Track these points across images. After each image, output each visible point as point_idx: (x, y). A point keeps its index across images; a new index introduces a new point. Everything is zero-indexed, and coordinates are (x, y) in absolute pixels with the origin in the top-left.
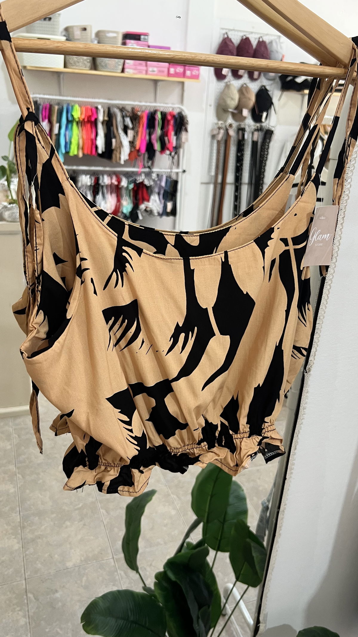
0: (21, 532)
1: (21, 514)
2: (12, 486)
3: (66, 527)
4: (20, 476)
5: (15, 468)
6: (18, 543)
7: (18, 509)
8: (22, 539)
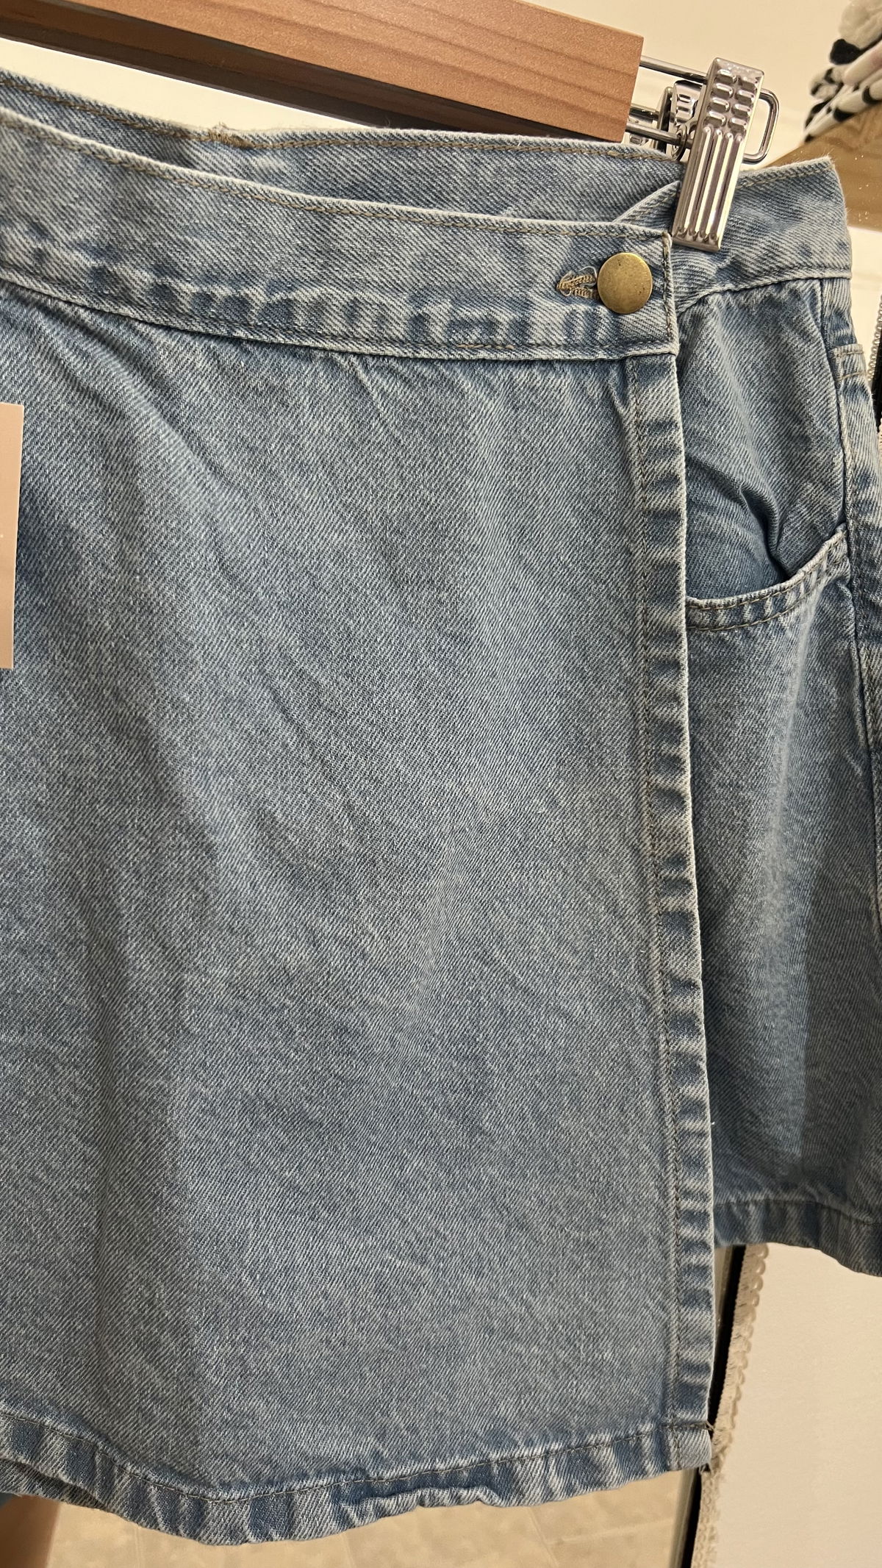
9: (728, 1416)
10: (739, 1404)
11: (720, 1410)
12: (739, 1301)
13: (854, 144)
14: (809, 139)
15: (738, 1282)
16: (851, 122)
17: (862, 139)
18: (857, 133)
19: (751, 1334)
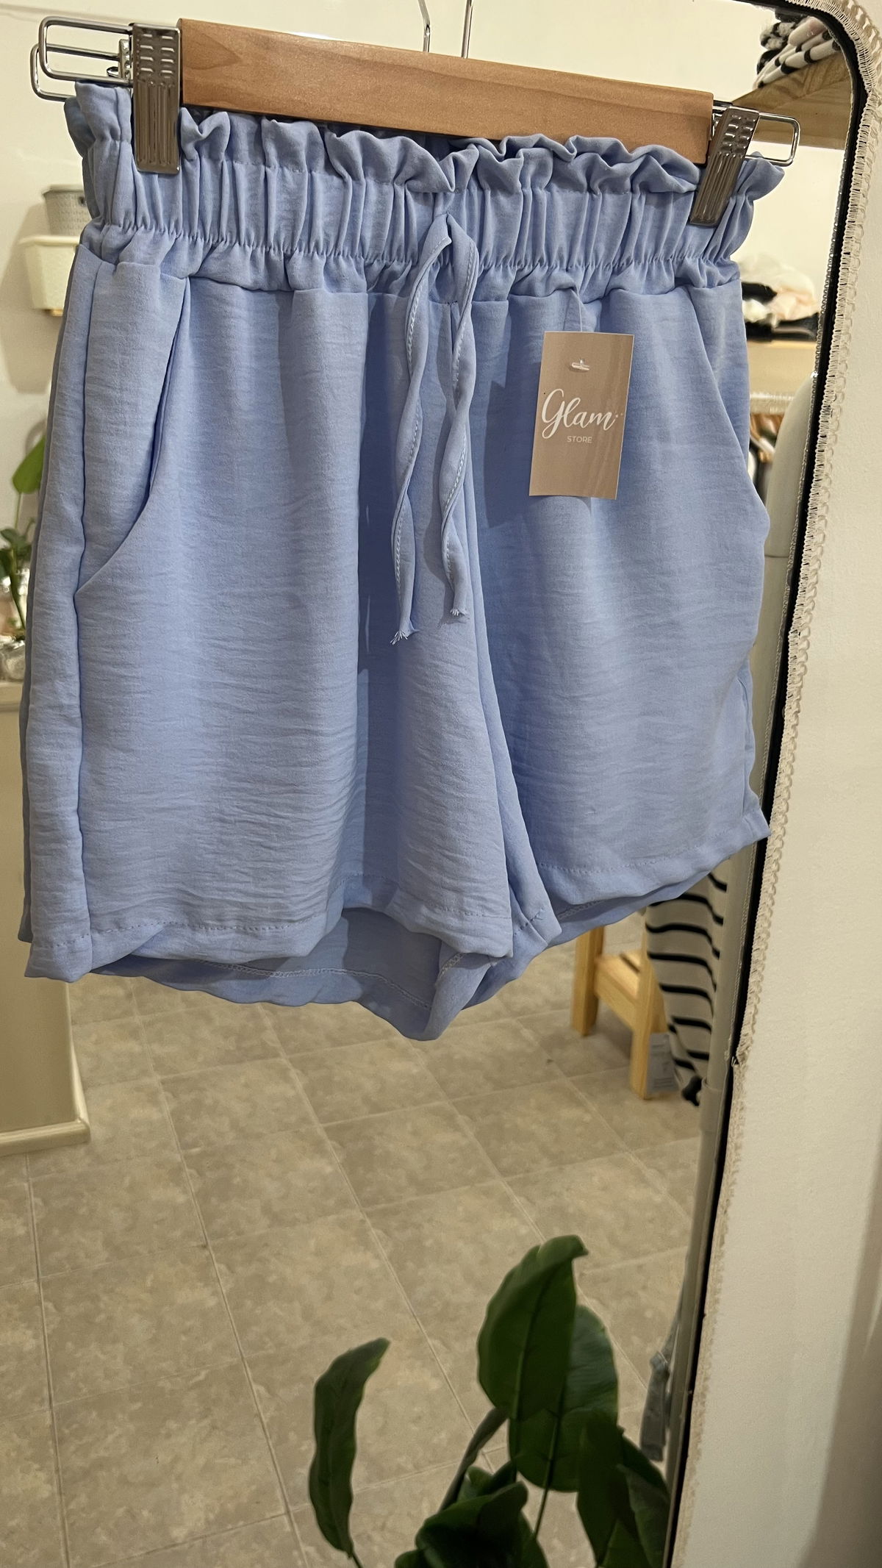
0: (56, 1451)
1: (54, 1405)
2: (30, 1333)
3: (168, 1436)
4: (50, 1306)
5: (36, 1285)
6: (50, 1481)
7: (46, 1392)
8: (57, 1471)
9: (750, 1025)
10: (756, 1017)
11: (744, 1021)
12: (755, 947)
13: (798, 93)
14: (762, 85)
15: (753, 933)
16: (795, 75)
17: (804, 89)
18: (801, 85)
19: (763, 969)
